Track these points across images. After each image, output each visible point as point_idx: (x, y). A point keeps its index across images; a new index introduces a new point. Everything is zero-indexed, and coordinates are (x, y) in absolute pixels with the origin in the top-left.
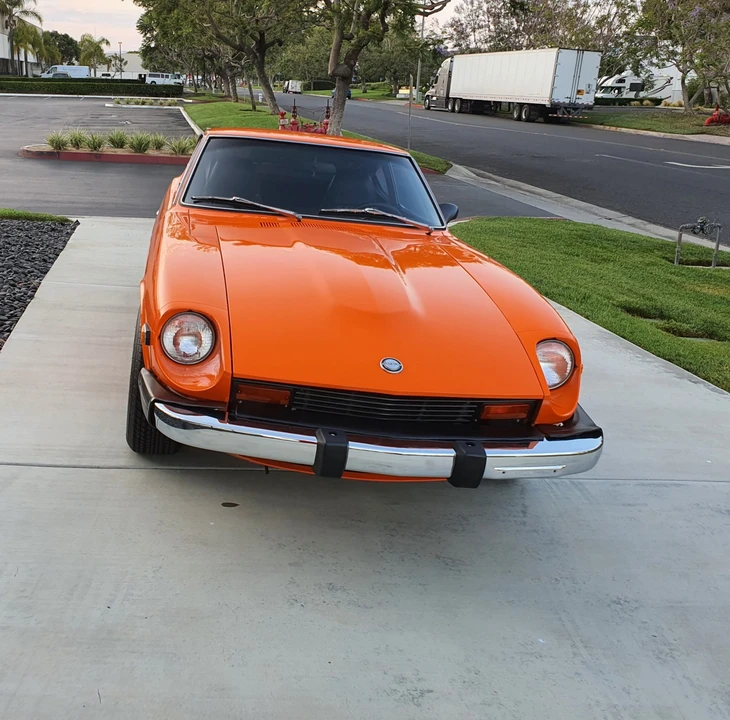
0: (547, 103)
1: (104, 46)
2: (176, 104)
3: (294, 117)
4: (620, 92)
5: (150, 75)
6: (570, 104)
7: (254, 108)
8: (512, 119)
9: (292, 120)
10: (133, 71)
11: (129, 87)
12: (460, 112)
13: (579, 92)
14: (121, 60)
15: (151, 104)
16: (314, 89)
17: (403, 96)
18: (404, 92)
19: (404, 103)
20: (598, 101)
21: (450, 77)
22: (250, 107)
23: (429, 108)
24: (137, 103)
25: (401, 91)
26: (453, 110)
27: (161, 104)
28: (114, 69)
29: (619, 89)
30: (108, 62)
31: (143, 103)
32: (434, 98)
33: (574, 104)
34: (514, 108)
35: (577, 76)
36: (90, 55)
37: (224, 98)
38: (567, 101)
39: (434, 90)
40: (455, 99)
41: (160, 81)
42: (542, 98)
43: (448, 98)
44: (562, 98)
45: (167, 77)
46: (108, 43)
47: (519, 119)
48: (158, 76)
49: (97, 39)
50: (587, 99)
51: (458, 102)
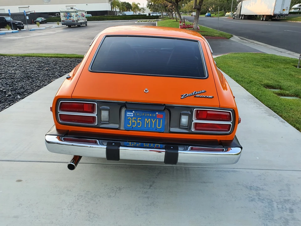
0: (272, 14)
1: (138, 5)
2: (155, 21)
4: (300, 10)
5: (152, 13)
6: (280, 14)
8: (260, 20)
9: (184, 23)
10: (147, 12)
11: (143, 17)
12: (244, 19)
13: (283, 10)
14: (144, 9)
15: (148, 21)
16: (201, 15)
17: (227, 15)
18: (227, 14)
19: (227, 17)
21: (241, 8)
22: (176, 20)
23: (234, 18)
24: (144, 21)
25: (226, 14)
26: (242, 19)
27: (151, 21)
28: (142, 12)
29: (300, 8)
30: (140, 10)
31: (146, 21)
32: (236, 15)
33: (282, 14)
34: (261, 17)
35: (283, 5)
36: (135, 8)
37: (171, 18)
38: (279, 13)
39: (236, 13)
40: (242, 15)
41: (154, 15)
42: (270, 12)
43: (240, 15)
44: (277, 12)
45: (157, 13)
46: (140, 4)
47: (263, 20)
48: (154, 13)
49: (136, 3)
50: (286, 12)
51: (243, 16)
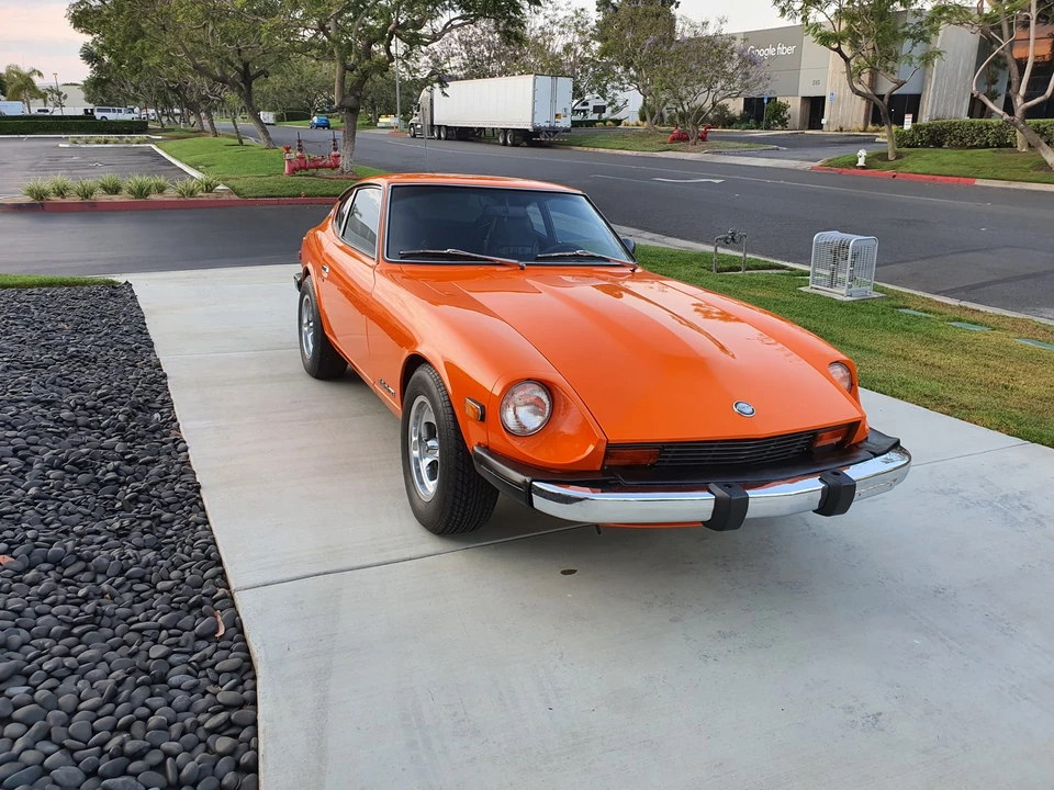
0: (530, 128)
1: (35, 78)
2: (145, 142)
3: (300, 150)
4: (585, 115)
5: (99, 110)
6: (550, 127)
7: (241, 142)
8: (498, 144)
9: (298, 154)
10: (76, 106)
11: (82, 125)
12: (446, 139)
13: (557, 115)
14: (59, 94)
15: (116, 143)
16: (288, 120)
17: (384, 125)
18: (383, 120)
19: (387, 131)
20: (575, 124)
21: (432, 105)
22: (237, 142)
23: (414, 136)
24: (98, 142)
25: (381, 120)
26: (439, 138)
27: (128, 142)
28: (51, 103)
29: (584, 111)
30: (43, 96)
31: (106, 142)
32: (419, 126)
33: (554, 128)
34: (499, 134)
35: (554, 101)
36: (20, 89)
38: (547, 125)
39: (417, 118)
40: (440, 126)
41: (111, 116)
42: (525, 123)
43: (432, 125)
44: (542, 122)
45: (120, 111)
46: (40, 74)
47: (505, 144)
48: (109, 111)
49: (25, 70)
50: (565, 123)
51: (443, 129)
